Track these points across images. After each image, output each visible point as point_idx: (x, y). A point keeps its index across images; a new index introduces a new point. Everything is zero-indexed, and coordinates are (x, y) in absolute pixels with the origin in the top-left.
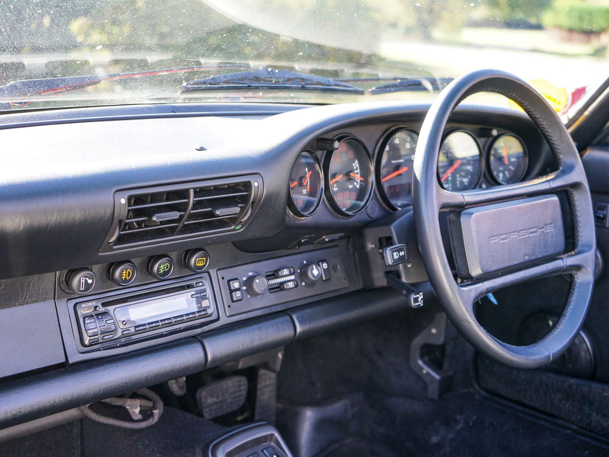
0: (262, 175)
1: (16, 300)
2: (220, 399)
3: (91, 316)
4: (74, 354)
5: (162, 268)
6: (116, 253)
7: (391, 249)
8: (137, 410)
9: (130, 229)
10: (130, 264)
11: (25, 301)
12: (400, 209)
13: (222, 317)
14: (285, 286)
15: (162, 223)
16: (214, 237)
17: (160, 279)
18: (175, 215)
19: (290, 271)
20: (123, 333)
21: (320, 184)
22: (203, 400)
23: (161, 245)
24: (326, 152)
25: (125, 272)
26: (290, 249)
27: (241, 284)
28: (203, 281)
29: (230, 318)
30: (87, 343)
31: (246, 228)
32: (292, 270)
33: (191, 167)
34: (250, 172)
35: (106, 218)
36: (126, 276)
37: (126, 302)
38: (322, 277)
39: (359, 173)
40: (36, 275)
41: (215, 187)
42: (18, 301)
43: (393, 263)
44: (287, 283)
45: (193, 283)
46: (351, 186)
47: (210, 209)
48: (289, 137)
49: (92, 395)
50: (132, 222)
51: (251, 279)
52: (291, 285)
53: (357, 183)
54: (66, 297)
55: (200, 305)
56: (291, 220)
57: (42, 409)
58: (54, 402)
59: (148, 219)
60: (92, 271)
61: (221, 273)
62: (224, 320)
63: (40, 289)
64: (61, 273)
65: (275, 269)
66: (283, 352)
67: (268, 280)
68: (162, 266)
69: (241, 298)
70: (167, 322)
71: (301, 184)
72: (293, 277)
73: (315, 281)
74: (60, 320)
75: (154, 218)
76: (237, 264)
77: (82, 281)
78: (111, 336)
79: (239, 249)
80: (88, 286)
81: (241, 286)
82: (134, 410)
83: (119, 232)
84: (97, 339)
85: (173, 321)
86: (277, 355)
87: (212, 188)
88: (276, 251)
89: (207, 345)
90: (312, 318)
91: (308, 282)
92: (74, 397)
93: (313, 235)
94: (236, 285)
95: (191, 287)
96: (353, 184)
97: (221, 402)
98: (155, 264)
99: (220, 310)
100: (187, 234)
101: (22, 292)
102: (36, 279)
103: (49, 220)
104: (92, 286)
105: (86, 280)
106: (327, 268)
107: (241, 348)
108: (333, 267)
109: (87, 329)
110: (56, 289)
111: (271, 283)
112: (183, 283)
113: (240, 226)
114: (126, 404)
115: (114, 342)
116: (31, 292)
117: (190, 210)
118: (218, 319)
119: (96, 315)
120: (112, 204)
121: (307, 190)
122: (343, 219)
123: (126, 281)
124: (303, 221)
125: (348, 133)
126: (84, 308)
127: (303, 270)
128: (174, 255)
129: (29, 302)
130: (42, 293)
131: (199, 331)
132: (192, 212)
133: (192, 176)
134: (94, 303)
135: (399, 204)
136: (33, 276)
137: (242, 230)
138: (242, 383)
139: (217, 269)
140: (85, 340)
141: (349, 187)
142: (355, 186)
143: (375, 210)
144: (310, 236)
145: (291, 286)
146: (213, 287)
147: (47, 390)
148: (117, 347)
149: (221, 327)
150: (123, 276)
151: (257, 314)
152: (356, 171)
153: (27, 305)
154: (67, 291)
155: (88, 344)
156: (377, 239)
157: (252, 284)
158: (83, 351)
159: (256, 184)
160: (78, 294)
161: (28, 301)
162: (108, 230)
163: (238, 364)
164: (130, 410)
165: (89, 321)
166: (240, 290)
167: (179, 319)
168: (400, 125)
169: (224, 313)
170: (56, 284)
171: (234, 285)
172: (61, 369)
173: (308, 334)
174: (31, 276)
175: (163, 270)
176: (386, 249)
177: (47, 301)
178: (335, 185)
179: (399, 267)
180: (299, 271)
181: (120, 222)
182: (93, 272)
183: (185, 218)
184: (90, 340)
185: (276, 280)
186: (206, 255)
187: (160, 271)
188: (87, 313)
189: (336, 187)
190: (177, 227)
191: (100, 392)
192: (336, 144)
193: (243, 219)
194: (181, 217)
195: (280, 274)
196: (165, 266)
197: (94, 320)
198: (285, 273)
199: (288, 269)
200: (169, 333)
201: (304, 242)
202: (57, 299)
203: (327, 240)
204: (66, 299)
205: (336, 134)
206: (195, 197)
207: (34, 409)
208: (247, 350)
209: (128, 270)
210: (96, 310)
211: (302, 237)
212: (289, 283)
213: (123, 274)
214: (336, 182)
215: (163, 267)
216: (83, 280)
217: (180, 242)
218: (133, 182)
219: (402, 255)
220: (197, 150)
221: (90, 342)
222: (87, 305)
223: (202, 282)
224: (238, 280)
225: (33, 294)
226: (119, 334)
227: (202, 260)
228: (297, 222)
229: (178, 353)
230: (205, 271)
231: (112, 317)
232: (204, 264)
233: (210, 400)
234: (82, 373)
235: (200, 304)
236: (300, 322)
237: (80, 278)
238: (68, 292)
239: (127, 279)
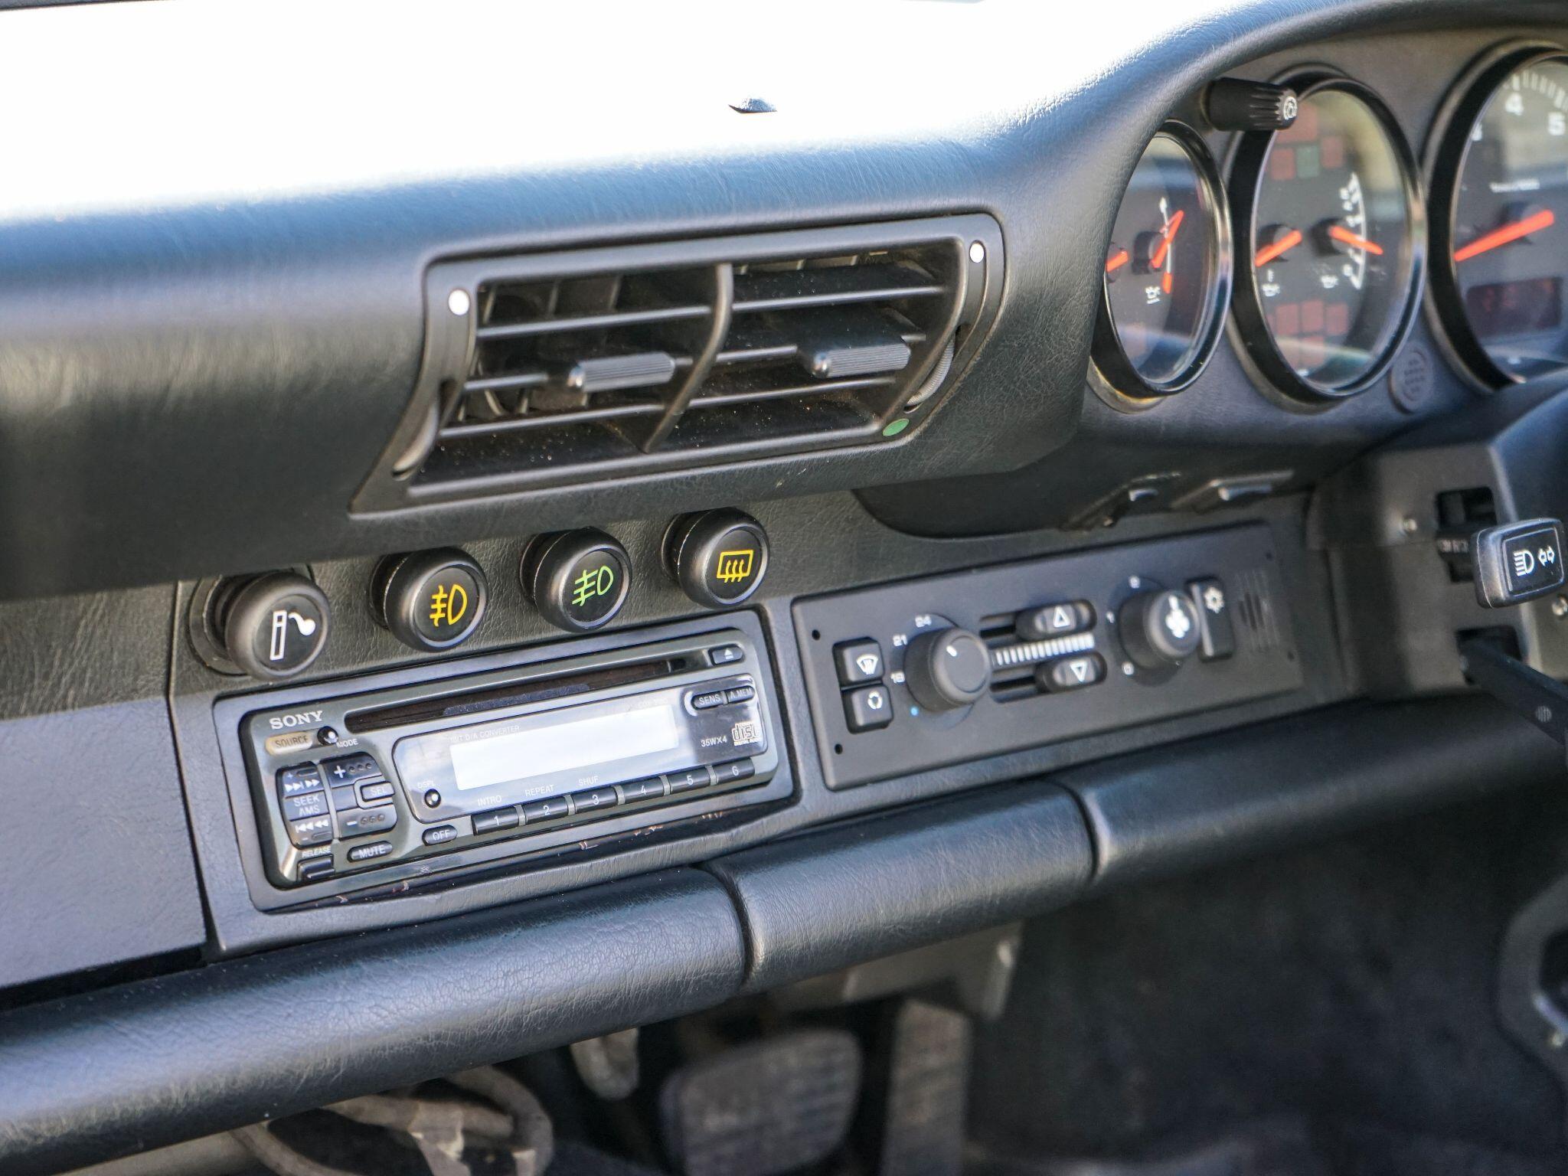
0: (1001, 219)
1: (20, 693)
2: (754, 1116)
3: (305, 767)
4: (239, 915)
5: (586, 586)
6: (418, 516)
7: (1504, 537)
8: (454, 1148)
9: (470, 420)
10: (464, 563)
11: (53, 694)
12: (1521, 380)
13: (809, 790)
14: (1058, 677)
15: (597, 399)
16: (798, 465)
17: (579, 629)
18: (658, 367)
19: (1078, 616)
20: (428, 839)
21: (1215, 263)
22: (690, 1120)
23: (592, 491)
24: (1239, 134)
25: (441, 595)
26: (1078, 526)
27: (887, 660)
28: (740, 645)
29: (842, 795)
30: (287, 870)
31: (926, 431)
32: (1085, 612)
33: (723, 176)
34: (953, 202)
35: (389, 370)
36: (444, 610)
37: (440, 715)
38: (1200, 646)
39: (1363, 229)
40: (98, 596)
41: (810, 258)
42: (30, 697)
43: (1511, 593)
44: (1065, 664)
45: (699, 651)
46: (1329, 281)
47: (790, 349)
48: (1111, 67)
49: (308, 1081)
50: (480, 393)
51: (925, 644)
52: (1080, 671)
53: (1355, 266)
54: (210, 687)
55: (725, 739)
56: (1101, 405)
57: (117, 1126)
58: (163, 1101)
59: (552, 383)
60: (311, 582)
61: (809, 615)
62: (814, 805)
63: (112, 651)
64: (195, 589)
65: (1019, 605)
66: (1016, 941)
67: (992, 647)
68: (585, 577)
69: (887, 716)
70: (596, 800)
71: (1140, 265)
72: (1086, 641)
73: (1171, 659)
74: (186, 777)
75: (577, 379)
76: (873, 580)
77: (276, 624)
78: (380, 849)
79: (880, 520)
80: (298, 646)
81: (888, 667)
82: (442, 1147)
83: (439, 428)
84: (329, 860)
85: (622, 796)
86: (990, 954)
87: (799, 265)
88: (1022, 535)
89: (753, 899)
90: (1159, 808)
91: (1144, 661)
92: (239, 1084)
93: (1174, 474)
94: (868, 664)
95: (689, 665)
96: (1338, 273)
97: (759, 1128)
98: (559, 568)
99: (804, 761)
100: (693, 446)
101: (42, 661)
102: (100, 612)
103: (171, 369)
104: (315, 646)
105: (292, 623)
106: (1222, 609)
107: (882, 915)
108: (1245, 606)
109: (289, 817)
110: (175, 653)
111: (1000, 662)
112: (664, 650)
113: (900, 425)
114: (410, 1122)
115: (391, 875)
116: (80, 663)
117: (715, 352)
118: (792, 799)
119: (323, 762)
120: (418, 313)
121: (1162, 290)
122: (1297, 411)
123: (444, 630)
124: (1143, 414)
125: (1329, 66)
126: (278, 733)
127: (1127, 611)
128: (630, 533)
129: (70, 700)
130: (122, 666)
131: (719, 841)
132: (721, 357)
133: (728, 210)
134: (318, 716)
135: (1514, 360)
136: (90, 596)
137: (909, 438)
138: (839, 1058)
139: (791, 597)
140: (281, 859)
141: (1321, 284)
142: (1345, 282)
143: (1423, 379)
144: (1164, 476)
145: (1081, 677)
146: (778, 671)
147: (137, 1051)
148: (399, 894)
149: (802, 832)
150: (435, 611)
151: (946, 781)
152: (1351, 221)
153: (61, 714)
154: (215, 661)
155: (294, 879)
156: (1431, 497)
157: (932, 663)
158: (273, 906)
159: (977, 254)
160: (257, 677)
161: (65, 697)
162: (397, 421)
163: (842, 982)
164: (426, 1148)
165: (296, 786)
166: (882, 684)
167: (644, 791)
168: (1528, 38)
169: (818, 775)
170: (176, 633)
171: (859, 662)
172: (187, 972)
173: (1143, 869)
174: (82, 598)
175: (587, 591)
176: (1483, 536)
177: (136, 701)
178: (1270, 274)
179: (1517, 614)
180: (1110, 617)
181: (445, 387)
182: (318, 589)
183: (693, 382)
184: (301, 861)
185: (1020, 650)
186: (756, 540)
187: (579, 595)
188: (290, 755)
189: (1273, 283)
190: (657, 417)
191: (337, 1068)
192: (1289, 105)
193: (915, 393)
194: (681, 375)
195: (1039, 625)
196: (595, 578)
197: (315, 782)
198: (1057, 624)
199: (1070, 608)
200: (600, 846)
201: (1139, 498)
202: (177, 694)
203: (1225, 495)
204: (212, 694)
205: (1285, 65)
206: (737, 297)
207: (86, 1124)
208: (907, 924)
209: (456, 587)
210: (325, 744)
211: (1134, 481)
212: (1074, 665)
213: (434, 602)
214: (1277, 259)
215: (589, 581)
216: (280, 619)
217: (665, 481)
218: (498, 229)
219: (1548, 562)
220: (734, 108)
221: (302, 868)
222: (290, 720)
223: (732, 647)
224: (874, 646)
225: (84, 671)
226: (413, 842)
227: (739, 558)
228: (1121, 415)
229: (642, 928)
230: (745, 604)
231: (385, 773)
232: (747, 574)
233: (715, 1122)
234: (271, 989)
235: (725, 733)
236: (1114, 822)
237: (271, 613)
238: (220, 669)
239: (451, 621)
